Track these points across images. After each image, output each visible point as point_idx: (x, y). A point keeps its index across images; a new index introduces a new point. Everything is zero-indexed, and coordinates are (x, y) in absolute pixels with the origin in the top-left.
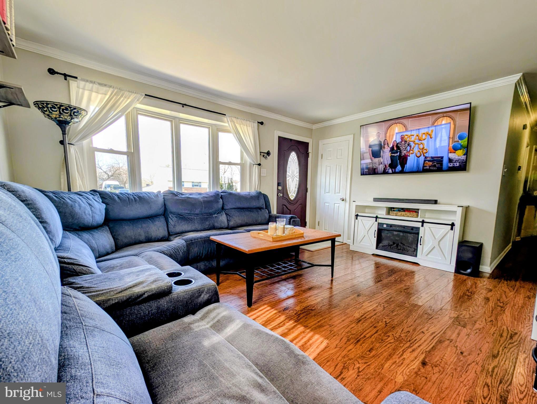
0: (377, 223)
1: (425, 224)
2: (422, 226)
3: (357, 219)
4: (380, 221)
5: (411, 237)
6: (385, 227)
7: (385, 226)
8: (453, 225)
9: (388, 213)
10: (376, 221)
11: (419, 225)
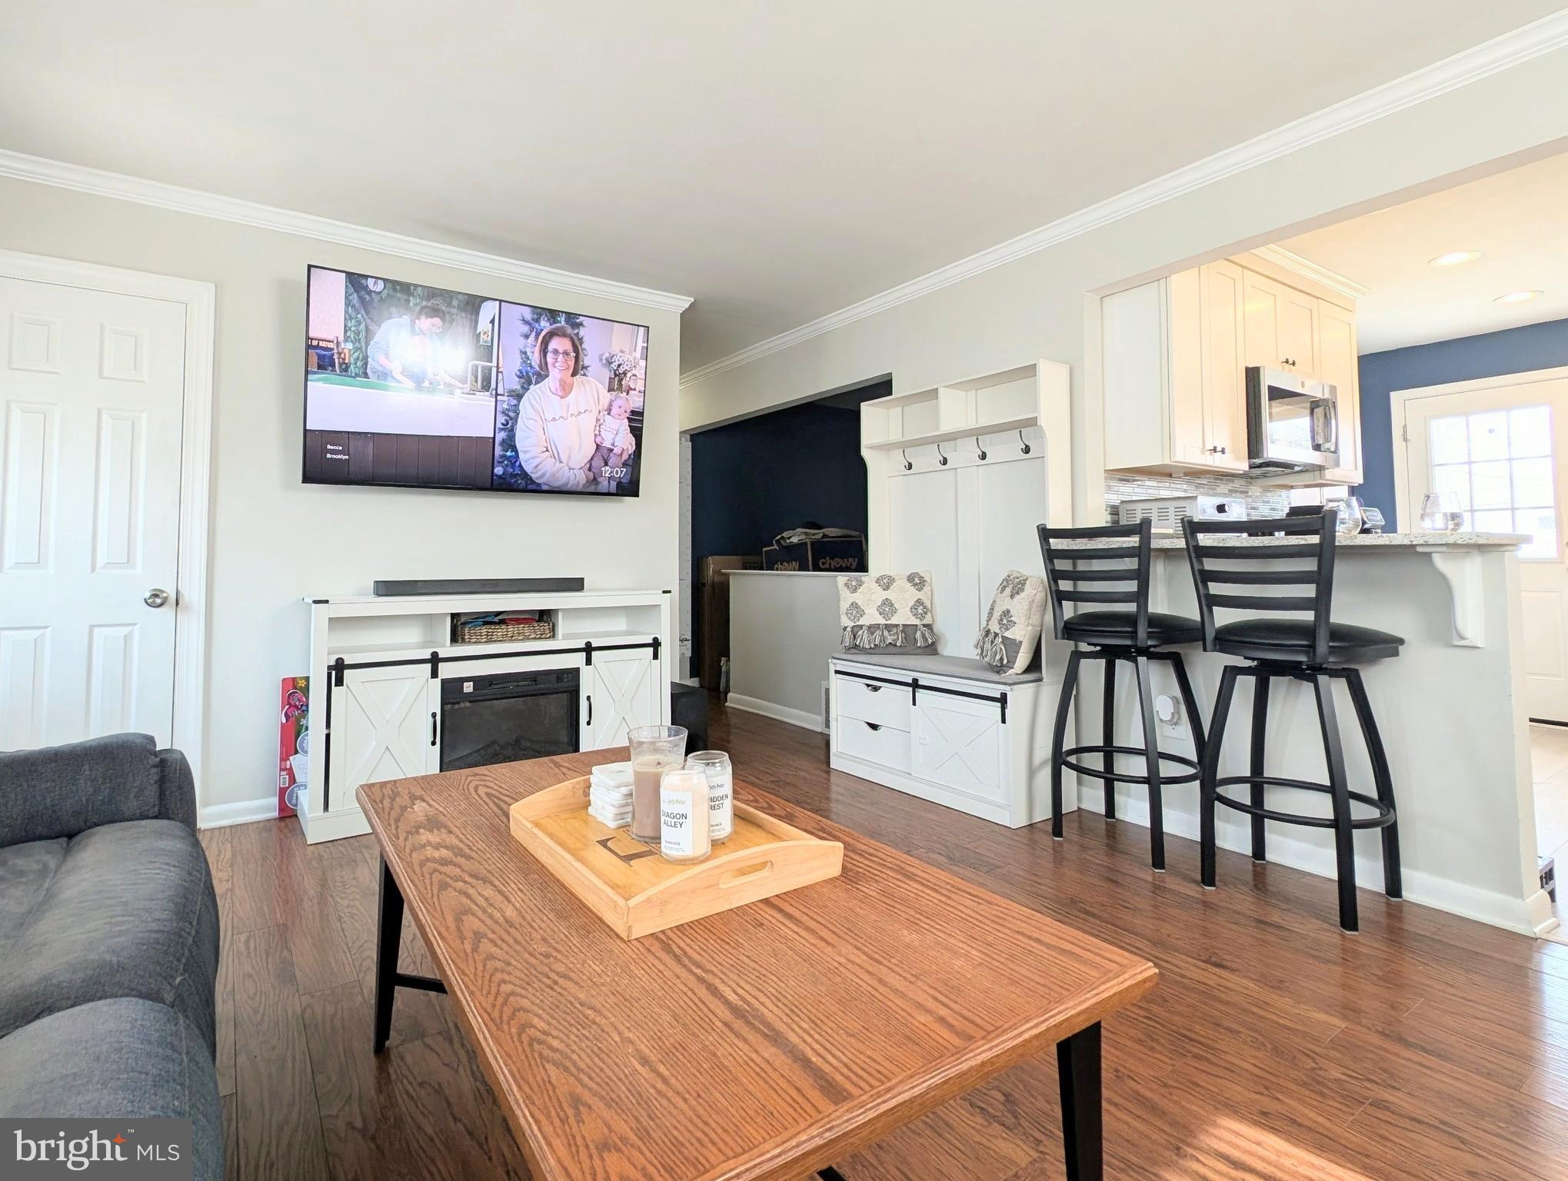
0: (438, 682)
1: (594, 654)
2: (589, 662)
3: (340, 682)
4: (447, 671)
5: (553, 706)
6: (471, 690)
7: (468, 687)
8: (656, 644)
9: (456, 637)
10: (434, 674)
11: (577, 660)
